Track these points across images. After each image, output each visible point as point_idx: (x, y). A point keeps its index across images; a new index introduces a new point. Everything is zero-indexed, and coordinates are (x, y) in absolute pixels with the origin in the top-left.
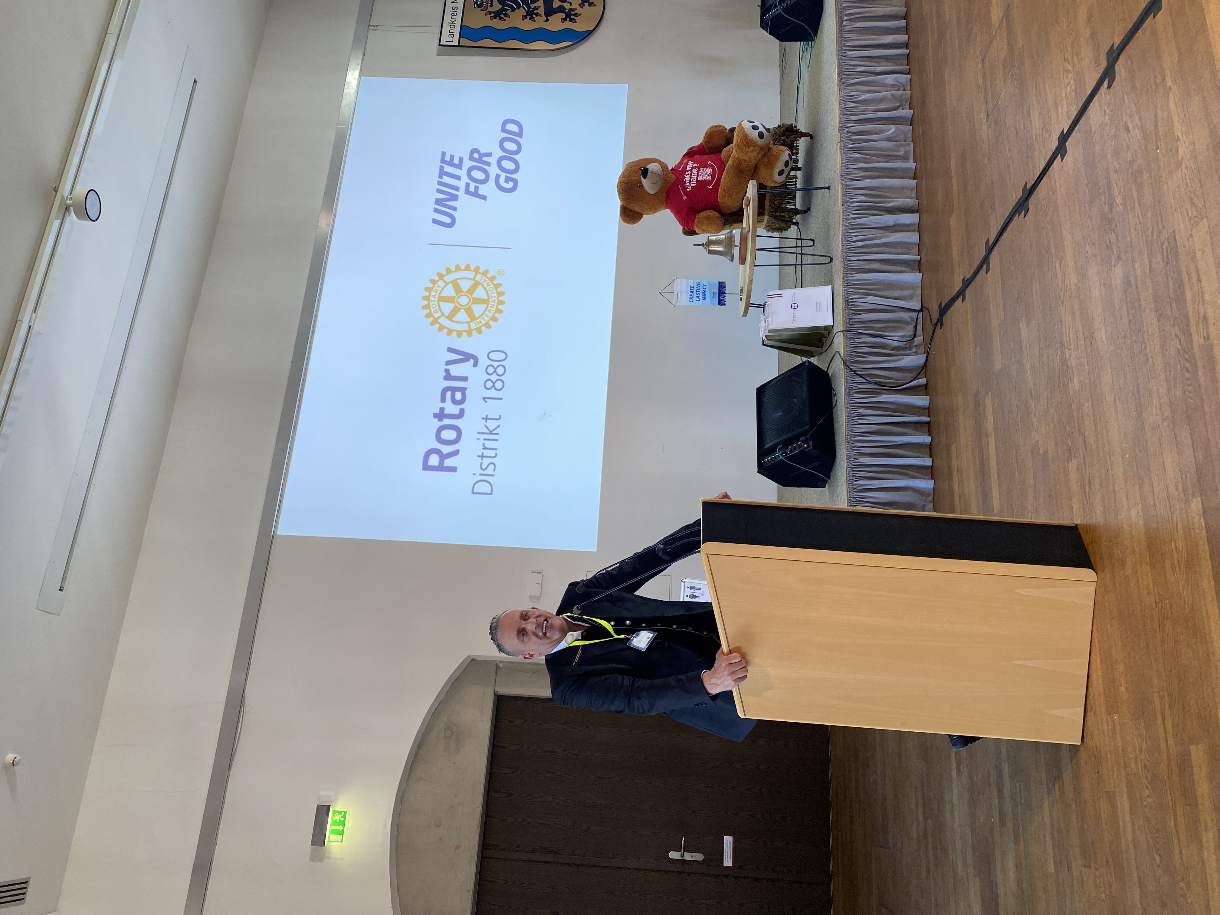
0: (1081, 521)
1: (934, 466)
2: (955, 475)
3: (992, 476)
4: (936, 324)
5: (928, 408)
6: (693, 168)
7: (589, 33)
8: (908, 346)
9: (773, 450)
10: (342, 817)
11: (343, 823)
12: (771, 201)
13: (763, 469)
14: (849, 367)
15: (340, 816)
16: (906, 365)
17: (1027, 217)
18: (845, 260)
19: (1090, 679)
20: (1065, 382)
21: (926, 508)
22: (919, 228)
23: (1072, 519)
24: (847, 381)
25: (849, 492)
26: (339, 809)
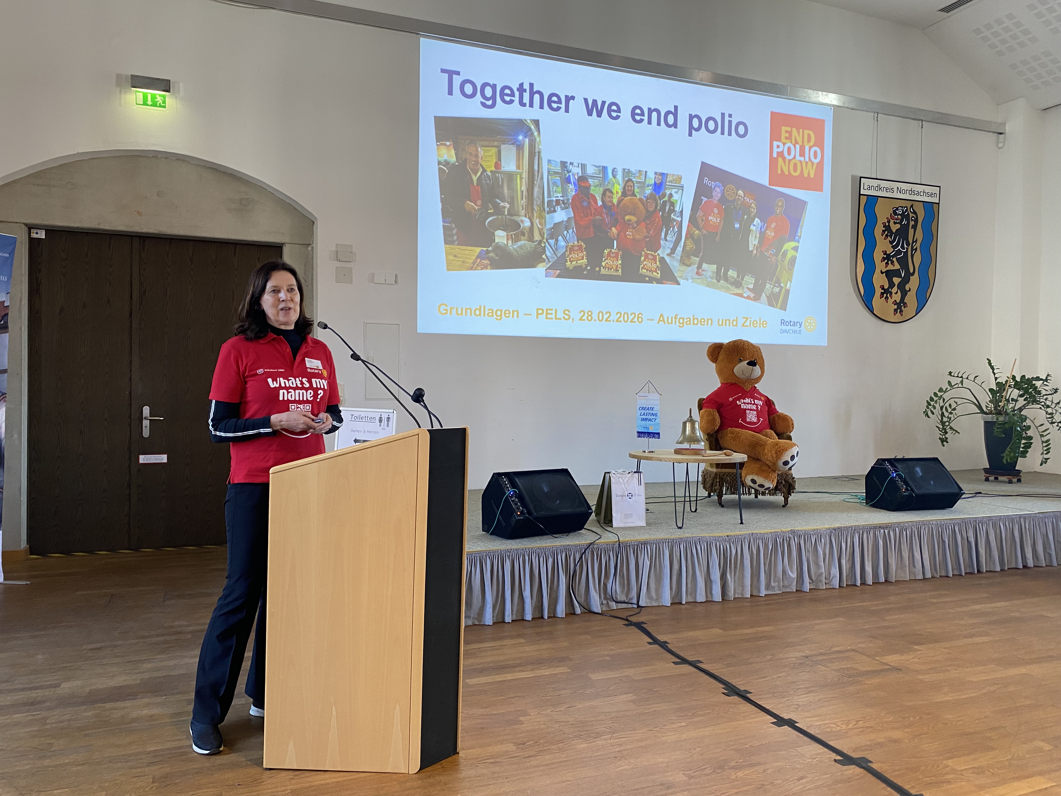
0: (462, 757)
1: (504, 624)
2: (498, 643)
3: (497, 676)
4: (627, 620)
5: (555, 617)
6: (757, 405)
7: (871, 311)
8: (608, 597)
9: (514, 485)
10: (160, 104)
11: (154, 104)
12: (729, 474)
13: (497, 477)
14: (588, 548)
15: (161, 102)
16: (591, 596)
17: (723, 695)
18: (681, 540)
19: (322, 772)
20: (582, 737)
21: (468, 619)
22: (709, 602)
23: (463, 749)
24: (576, 546)
25: (480, 552)
26: (167, 100)
